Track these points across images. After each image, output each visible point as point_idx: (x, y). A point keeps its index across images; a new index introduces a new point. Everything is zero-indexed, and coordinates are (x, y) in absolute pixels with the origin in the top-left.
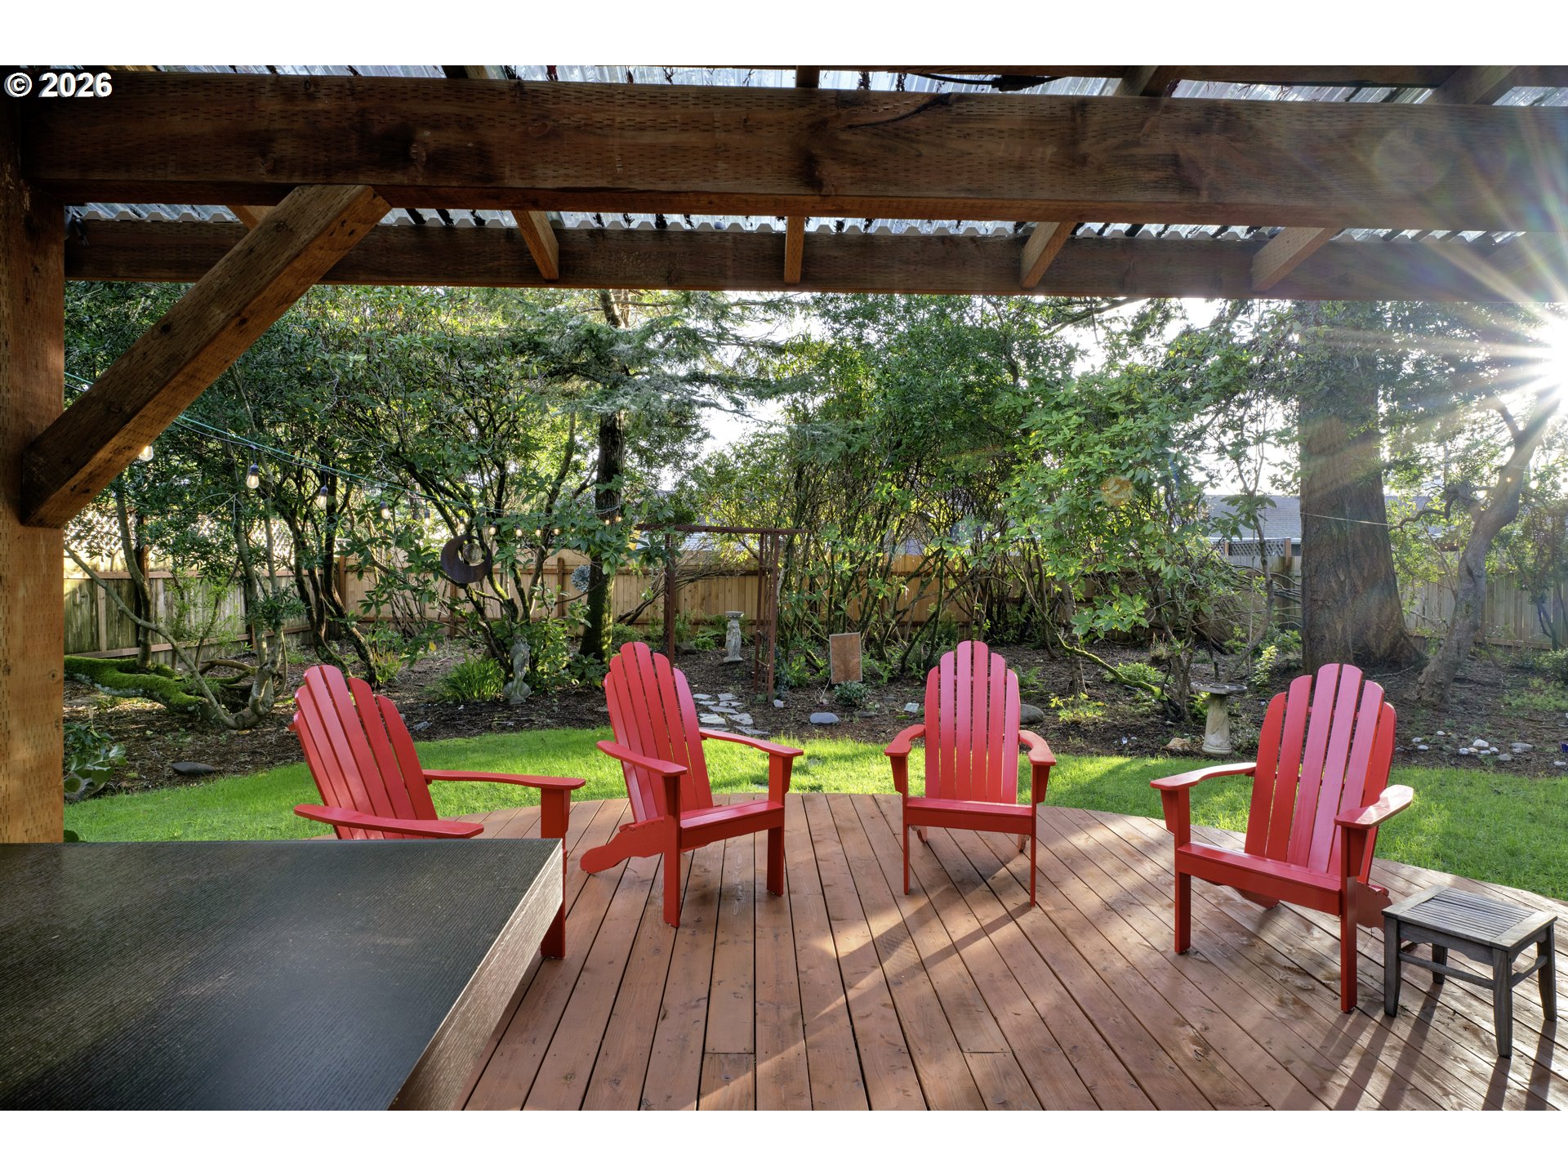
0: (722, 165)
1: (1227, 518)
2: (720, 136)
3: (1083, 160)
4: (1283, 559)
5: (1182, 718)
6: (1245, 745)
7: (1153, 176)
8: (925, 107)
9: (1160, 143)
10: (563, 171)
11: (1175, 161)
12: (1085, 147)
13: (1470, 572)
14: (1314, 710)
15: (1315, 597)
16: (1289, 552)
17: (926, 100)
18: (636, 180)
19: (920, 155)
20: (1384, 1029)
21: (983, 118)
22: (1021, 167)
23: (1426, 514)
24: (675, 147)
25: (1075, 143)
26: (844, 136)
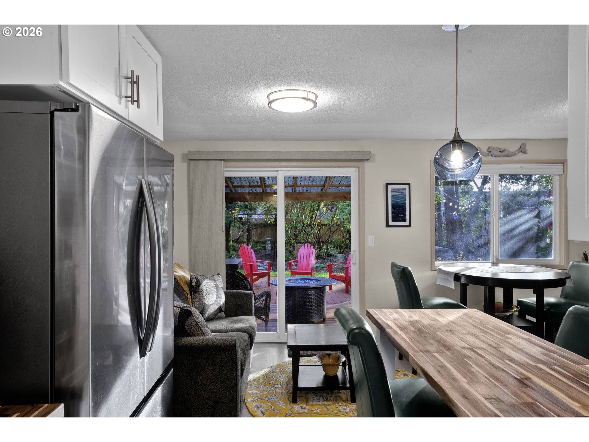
9: (295, 196)
11: (297, 197)
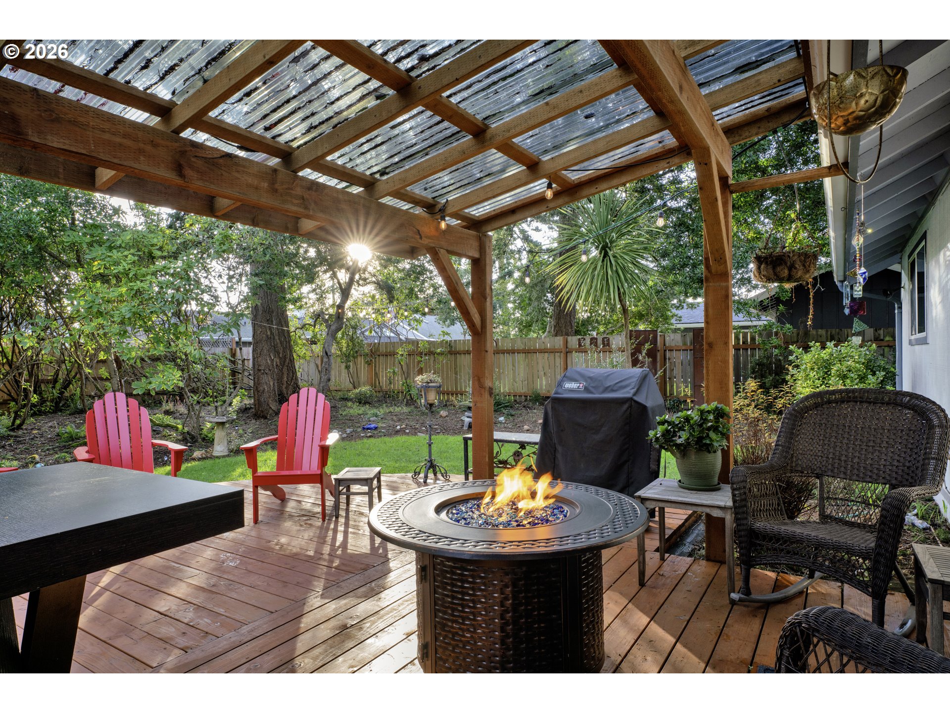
0: (142, 158)
1: (225, 324)
2: (141, 145)
3: (276, 191)
4: (232, 349)
5: (196, 441)
6: (235, 449)
7: (297, 201)
8: (223, 156)
10: (62, 140)
11: (303, 198)
12: (277, 186)
13: (326, 353)
14: (299, 408)
15: (260, 368)
16: (234, 345)
17: (224, 154)
18: (101, 154)
19: (222, 175)
20: (337, 522)
21: (244, 167)
22: (257, 188)
23: (303, 327)
24: (121, 145)
25: (273, 184)
26: (193, 159)
